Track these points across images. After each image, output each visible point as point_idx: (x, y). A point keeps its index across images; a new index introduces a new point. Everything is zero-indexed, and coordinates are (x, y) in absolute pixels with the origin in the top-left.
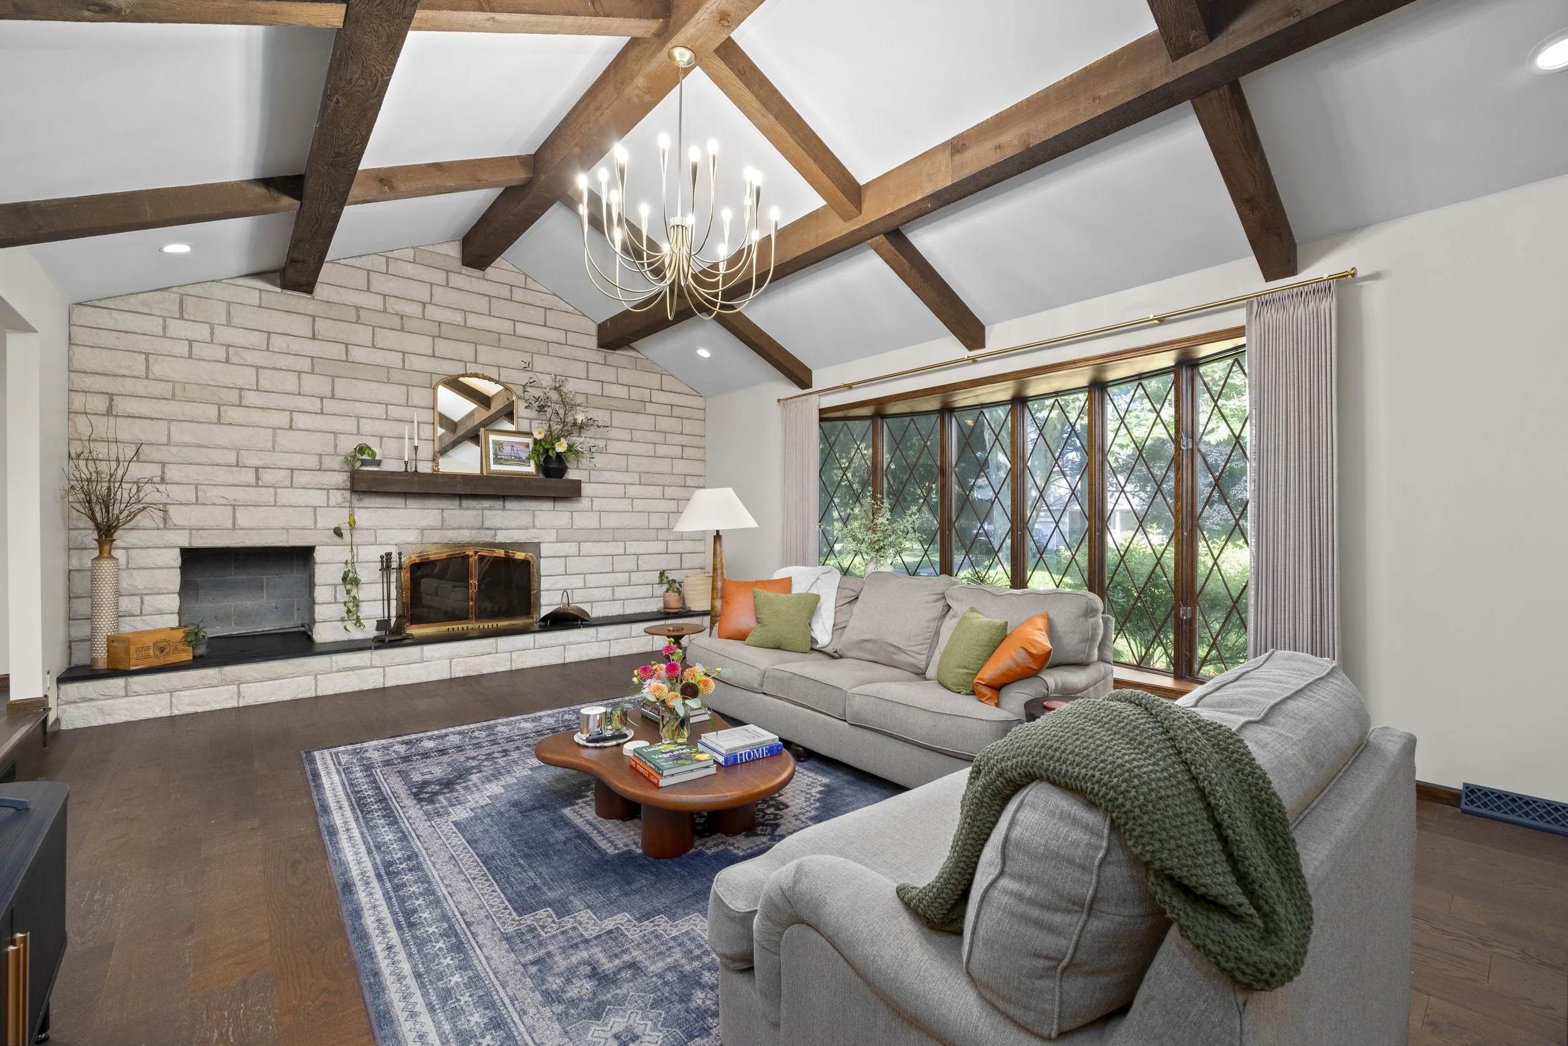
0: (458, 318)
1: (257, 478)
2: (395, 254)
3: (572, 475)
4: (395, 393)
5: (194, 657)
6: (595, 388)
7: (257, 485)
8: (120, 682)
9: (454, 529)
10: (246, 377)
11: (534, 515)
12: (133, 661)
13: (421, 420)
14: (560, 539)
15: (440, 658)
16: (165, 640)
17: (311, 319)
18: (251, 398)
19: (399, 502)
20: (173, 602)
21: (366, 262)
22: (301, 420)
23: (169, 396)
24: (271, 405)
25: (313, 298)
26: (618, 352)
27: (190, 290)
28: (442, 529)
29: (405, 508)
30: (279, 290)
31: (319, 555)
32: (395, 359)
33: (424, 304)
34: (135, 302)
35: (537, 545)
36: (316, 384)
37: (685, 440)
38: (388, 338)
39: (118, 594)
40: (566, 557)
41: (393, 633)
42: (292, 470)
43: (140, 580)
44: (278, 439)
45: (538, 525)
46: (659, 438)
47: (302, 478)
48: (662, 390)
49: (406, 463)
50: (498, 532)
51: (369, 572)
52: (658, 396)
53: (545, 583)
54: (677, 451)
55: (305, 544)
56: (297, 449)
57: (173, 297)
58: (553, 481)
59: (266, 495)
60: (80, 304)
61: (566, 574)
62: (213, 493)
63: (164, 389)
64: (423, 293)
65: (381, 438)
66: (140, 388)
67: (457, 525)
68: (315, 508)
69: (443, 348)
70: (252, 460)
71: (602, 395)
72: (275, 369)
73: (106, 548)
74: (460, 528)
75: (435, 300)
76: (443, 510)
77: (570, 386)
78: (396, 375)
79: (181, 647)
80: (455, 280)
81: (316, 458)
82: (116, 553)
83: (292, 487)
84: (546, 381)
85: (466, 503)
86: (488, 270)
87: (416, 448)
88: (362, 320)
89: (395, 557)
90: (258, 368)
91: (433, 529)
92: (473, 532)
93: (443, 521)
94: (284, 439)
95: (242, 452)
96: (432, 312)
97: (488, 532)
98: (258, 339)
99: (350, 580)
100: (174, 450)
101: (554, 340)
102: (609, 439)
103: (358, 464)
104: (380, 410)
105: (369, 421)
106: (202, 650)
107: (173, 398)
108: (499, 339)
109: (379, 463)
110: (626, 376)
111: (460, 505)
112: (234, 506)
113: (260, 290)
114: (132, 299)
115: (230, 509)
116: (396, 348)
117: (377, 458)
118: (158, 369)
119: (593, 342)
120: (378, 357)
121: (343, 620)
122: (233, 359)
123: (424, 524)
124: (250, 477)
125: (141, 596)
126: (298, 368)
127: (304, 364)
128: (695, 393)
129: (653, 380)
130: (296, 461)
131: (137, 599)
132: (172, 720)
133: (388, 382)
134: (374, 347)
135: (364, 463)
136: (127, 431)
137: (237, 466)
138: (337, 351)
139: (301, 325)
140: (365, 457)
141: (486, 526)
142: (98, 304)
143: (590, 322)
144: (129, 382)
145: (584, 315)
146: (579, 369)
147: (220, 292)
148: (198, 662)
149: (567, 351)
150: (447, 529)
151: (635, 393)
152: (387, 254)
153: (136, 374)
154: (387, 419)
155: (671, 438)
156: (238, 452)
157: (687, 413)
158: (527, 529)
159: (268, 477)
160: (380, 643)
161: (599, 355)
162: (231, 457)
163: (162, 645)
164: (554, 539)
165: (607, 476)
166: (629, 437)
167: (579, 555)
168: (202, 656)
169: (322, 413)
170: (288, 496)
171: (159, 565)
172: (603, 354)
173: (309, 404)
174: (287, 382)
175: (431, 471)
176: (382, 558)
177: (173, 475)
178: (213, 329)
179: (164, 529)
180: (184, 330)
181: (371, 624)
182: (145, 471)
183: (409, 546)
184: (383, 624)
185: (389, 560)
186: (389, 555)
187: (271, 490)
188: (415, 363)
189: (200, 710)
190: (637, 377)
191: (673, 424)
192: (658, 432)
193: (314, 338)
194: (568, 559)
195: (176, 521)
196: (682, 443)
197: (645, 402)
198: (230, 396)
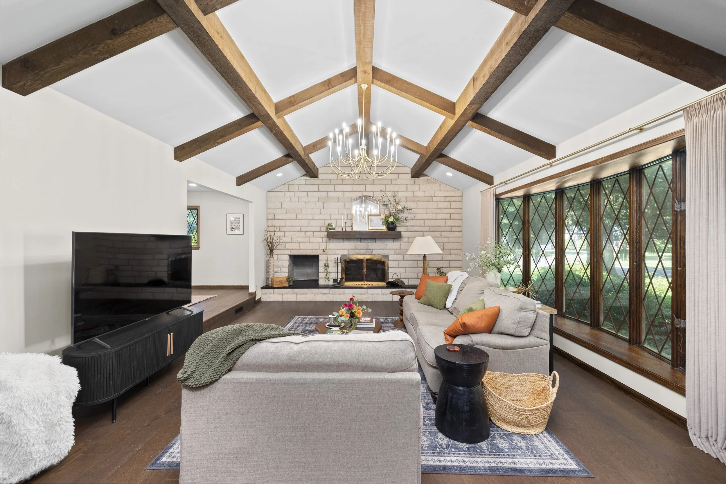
1: (305, 235)
3: (398, 229)
4: (341, 205)
5: (289, 285)
6: (410, 194)
7: (305, 237)
10: (302, 205)
11: (386, 244)
12: (274, 285)
13: (348, 213)
14: (396, 254)
15: (349, 294)
17: (318, 185)
18: (304, 211)
19: (342, 241)
20: (286, 270)
22: (316, 217)
23: (286, 213)
24: (308, 213)
25: (319, 179)
26: (420, 178)
27: (290, 183)
29: (344, 243)
30: (310, 178)
31: (320, 258)
32: (340, 194)
34: (279, 189)
35: (387, 256)
36: (319, 205)
37: (451, 211)
38: (339, 188)
39: (274, 267)
40: (398, 260)
41: (339, 283)
42: (313, 232)
43: (280, 263)
44: (310, 223)
45: (387, 248)
46: (439, 211)
47: (316, 234)
48: (440, 191)
49: (342, 228)
50: (373, 251)
51: (331, 264)
52: (438, 194)
53: (390, 270)
54: (448, 216)
55: (316, 254)
56: (315, 226)
57: (286, 186)
58: (390, 232)
59: (306, 240)
60: (269, 191)
61: (398, 267)
62: (295, 239)
63: (284, 211)
65: (337, 220)
66: (280, 211)
67: (359, 248)
68: (319, 243)
69: (355, 188)
70: (304, 229)
71: (413, 197)
72: (309, 202)
73: (271, 255)
74: (361, 249)
76: (355, 243)
77: (400, 194)
78: (341, 199)
79: (285, 282)
81: (319, 228)
82: (274, 256)
83: (313, 237)
84: (390, 194)
85: (362, 241)
87: (346, 223)
88: (331, 183)
89: (339, 259)
90: (305, 202)
91: (352, 249)
92: (365, 251)
93: (355, 247)
94: (312, 222)
97: (370, 251)
98: (305, 194)
99: (326, 266)
100: (287, 228)
101: (394, 178)
102: (416, 214)
103: (328, 229)
104: (336, 211)
105: (333, 215)
106: (291, 284)
107: (287, 213)
108: (374, 181)
109: (334, 229)
110: (423, 188)
111: (361, 241)
112: (300, 243)
113: (306, 179)
114: (278, 188)
116: (341, 190)
117: (333, 227)
118: (284, 206)
119: (409, 176)
120: (335, 194)
121: (325, 278)
122: (299, 201)
123: (349, 248)
124: (303, 234)
125: (280, 267)
126: (315, 201)
127: (316, 199)
128: (457, 190)
129: (437, 187)
130: (314, 229)
131: (279, 268)
132: (282, 302)
133: (339, 202)
134: (335, 191)
135: (330, 229)
136: (277, 223)
137: (300, 231)
138: (324, 194)
139: (315, 188)
140: (330, 227)
141: (369, 249)
142: (272, 191)
143: (408, 168)
144: (278, 210)
145: (406, 166)
146: (404, 188)
147: (297, 182)
148: (290, 287)
149: (399, 181)
150: (356, 250)
151: (427, 194)
153: (279, 208)
154: (338, 214)
155: (444, 211)
156: (301, 227)
157: (453, 199)
158: (383, 250)
159: (308, 234)
160: (334, 287)
161: (412, 181)
162: (299, 229)
163: (281, 281)
164: (393, 253)
165: (416, 229)
166: (425, 212)
167: (404, 260)
168: (291, 285)
169: (321, 214)
170: (312, 240)
171: (284, 259)
172: (413, 180)
173: (318, 211)
174: (312, 205)
175: (350, 230)
176: (335, 259)
177: (287, 234)
178: (295, 193)
179: (285, 249)
180: (288, 194)
181: (332, 280)
182: (282, 234)
183: (345, 255)
184: (335, 281)
185: (337, 260)
186: (338, 258)
187: (308, 238)
188: (347, 194)
189: (288, 300)
190: (429, 187)
191: (446, 205)
192: (439, 209)
193: (319, 191)
194: (399, 261)
195: (287, 247)
196: (450, 213)
197: (432, 197)
198: (299, 211)
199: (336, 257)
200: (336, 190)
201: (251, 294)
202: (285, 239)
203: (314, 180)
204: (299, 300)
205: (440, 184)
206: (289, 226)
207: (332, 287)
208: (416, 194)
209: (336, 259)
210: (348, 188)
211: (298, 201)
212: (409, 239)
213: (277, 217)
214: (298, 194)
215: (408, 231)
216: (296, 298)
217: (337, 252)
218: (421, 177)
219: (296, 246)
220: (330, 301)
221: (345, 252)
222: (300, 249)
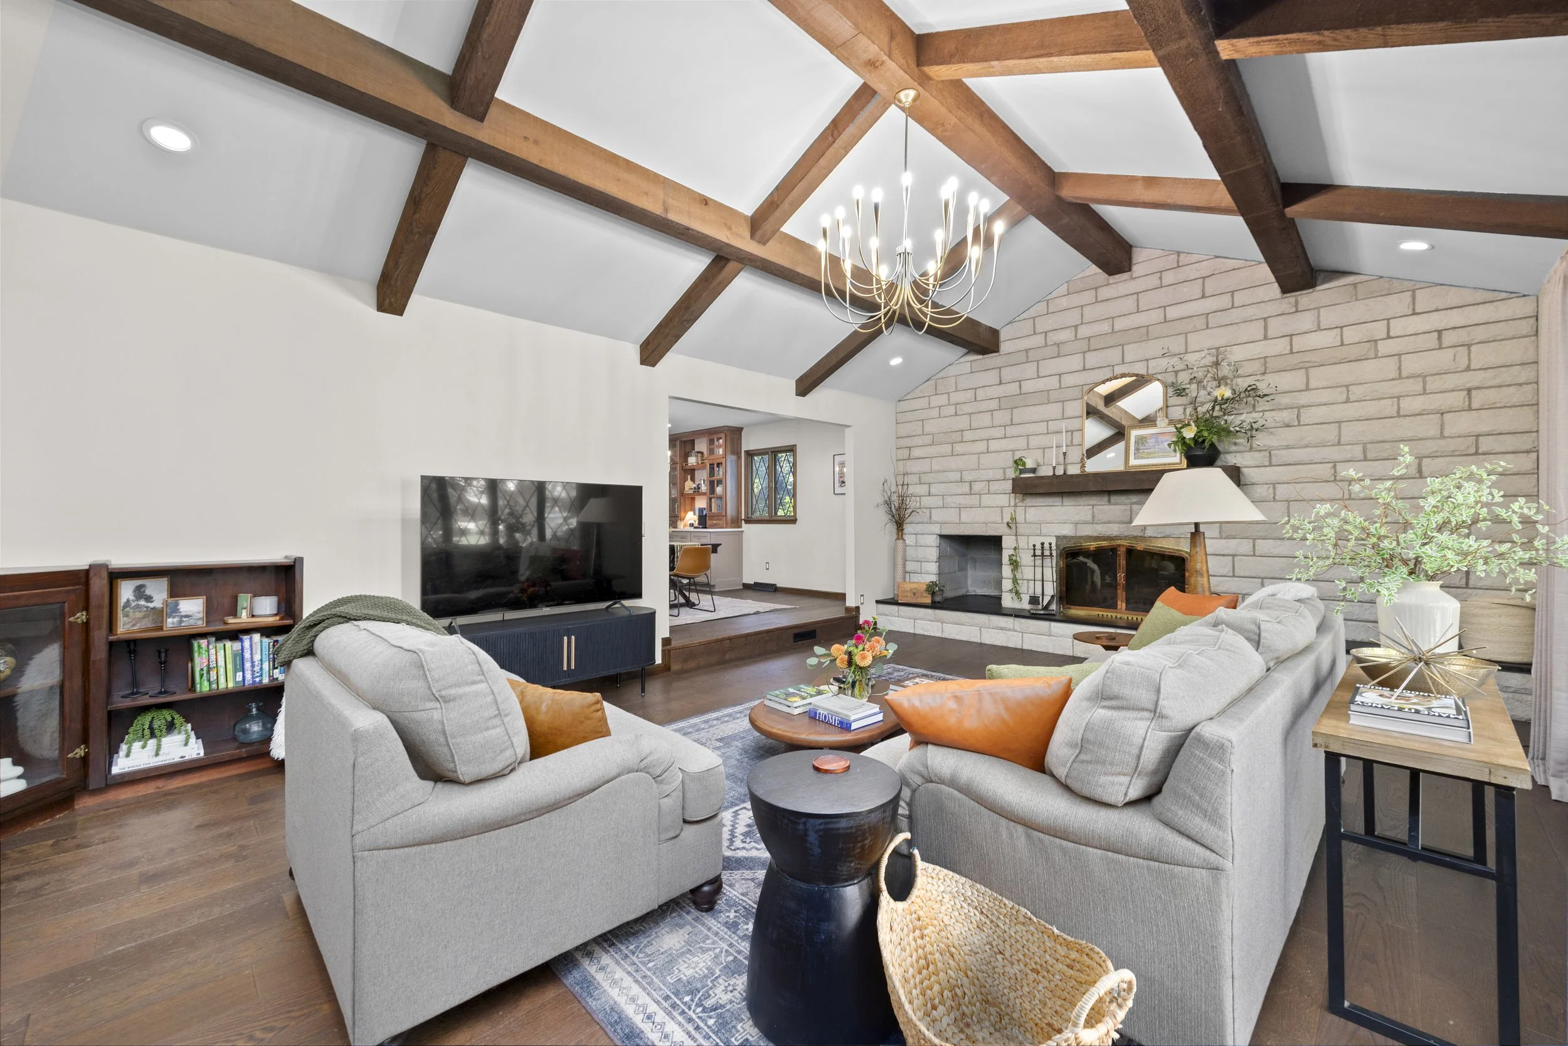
0: (1105, 327)
1: (971, 489)
2: (1054, 295)
4: (1054, 410)
5: (933, 602)
6: (1278, 347)
7: (971, 494)
8: (895, 608)
9: (1104, 523)
10: (962, 422)
12: (900, 598)
13: (1072, 428)
14: (1224, 536)
16: (916, 589)
17: (998, 370)
18: (968, 435)
19: (1056, 501)
20: (933, 567)
21: (1032, 312)
22: (994, 445)
23: (931, 443)
24: (977, 439)
25: (1000, 355)
26: (1318, 288)
27: (939, 376)
28: (1092, 523)
29: (1062, 505)
30: (981, 357)
31: (1004, 543)
32: (1053, 382)
33: (1076, 327)
34: (917, 393)
36: (1002, 417)
37: (1475, 379)
38: (1051, 366)
39: (905, 559)
40: (1234, 556)
42: (989, 481)
43: (921, 553)
44: (981, 461)
46: (1410, 386)
47: (995, 487)
48: (1415, 314)
49: (1054, 468)
51: (1027, 558)
52: (1406, 325)
54: (1458, 399)
55: (996, 534)
56: (991, 467)
59: (974, 500)
60: (899, 401)
61: (1234, 576)
62: (950, 500)
63: (928, 440)
64: (1073, 317)
65: (1044, 449)
66: (919, 441)
67: (1105, 520)
68: (1002, 507)
69: (1092, 359)
70: (968, 477)
71: (1292, 353)
72: (979, 412)
73: (900, 534)
74: (1109, 522)
75: (1086, 319)
76: (1093, 506)
77: (1237, 354)
78: (1054, 396)
79: (925, 594)
80: (1104, 293)
81: (1002, 471)
82: (905, 537)
83: (989, 493)
84: (1200, 359)
85: (1114, 498)
86: (1134, 268)
87: (1065, 454)
88: (1030, 359)
89: (1047, 546)
90: (970, 414)
91: (1085, 523)
92: (1121, 526)
93: (1093, 517)
94: (986, 460)
95: (964, 472)
96: (1084, 331)
98: (970, 395)
99: (1015, 564)
100: (934, 475)
101: (1214, 308)
102: (1303, 406)
103: (1017, 473)
104: (1042, 427)
105: (1035, 437)
106: (938, 599)
107: (933, 444)
108: (1148, 331)
109: (1033, 471)
110: (1332, 316)
111: (1109, 501)
112: (960, 508)
113: (971, 361)
114: (917, 391)
115: (958, 509)
116: (1054, 372)
117: (1030, 466)
118: (927, 429)
120: (1041, 384)
121: (1013, 592)
122: (958, 413)
123: (1077, 518)
124: (966, 488)
125: (920, 562)
126: (991, 408)
127: (993, 405)
128: (1504, 295)
129: (1398, 304)
130: (990, 474)
131: (915, 565)
133: (1049, 403)
134: (1039, 377)
135: (1022, 472)
136: (914, 467)
137: (961, 482)
138: (1013, 389)
139: (991, 377)
140: (1023, 467)
142: (905, 398)
144: (916, 438)
146: (1253, 330)
147: (953, 371)
148: (935, 605)
149: (1235, 315)
150: (1097, 523)
151: (1350, 335)
152: (1047, 298)
153: (918, 433)
154: (1048, 433)
155: (1436, 383)
156: (961, 472)
159: (977, 487)
161: (1286, 303)
162: (956, 476)
163: (915, 591)
165: (1300, 455)
166: (1343, 398)
167: (1254, 555)
168: (939, 602)
169: (1005, 437)
170: (987, 500)
171: (929, 544)
172: (1292, 300)
173: (998, 432)
174: (986, 420)
175: (1078, 472)
176: (1034, 546)
177: (934, 490)
178: (949, 396)
179: (931, 523)
180: (937, 401)
181: (1026, 598)
182: (922, 490)
183: (1065, 537)
184: (1034, 600)
185: (1043, 548)
186: (1043, 544)
187: (978, 496)
188: (1069, 380)
189: (926, 634)
190: (1358, 310)
191: (1444, 358)
192: (1408, 377)
193: (1001, 383)
194: (1236, 558)
195: (934, 518)
196: (1468, 385)
197: (1376, 341)
198: (957, 437)
199: (1037, 541)
200: (1041, 375)
201: (848, 610)
202: (927, 501)
203: (990, 360)
204: (946, 635)
205: (1414, 291)
206: (939, 472)
207: (1028, 614)
208: (1299, 343)
209: (1038, 546)
210: (1075, 362)
211: (956, 413)
212: (1274, 488)
213: (916, 453)
214: (956, 397)
215: (1271, 465)
216: (940, 630)
217: (1045, 529)
218: (1324, 282)
219: (950, 515)
220: (1016, 649)
221: (1067, 530)
222: (960, 523)
